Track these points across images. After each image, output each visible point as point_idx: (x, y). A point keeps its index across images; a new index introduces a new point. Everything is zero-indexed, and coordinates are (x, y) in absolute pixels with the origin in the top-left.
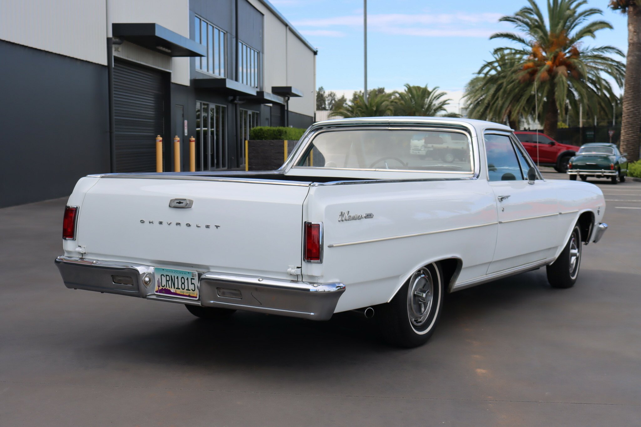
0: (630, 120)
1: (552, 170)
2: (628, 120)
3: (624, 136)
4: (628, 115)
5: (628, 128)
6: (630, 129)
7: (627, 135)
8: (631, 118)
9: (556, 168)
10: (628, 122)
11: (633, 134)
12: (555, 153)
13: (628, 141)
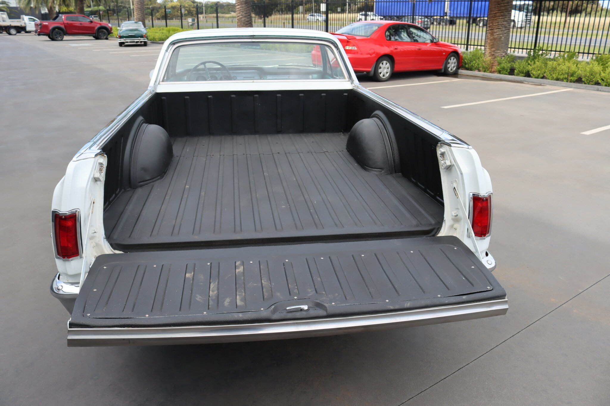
0: (139, 6)
1: (92, 38)
2: (137, 6)
3: (136, 16)
4: (138, 3)
5: (138, 11)
6: (140, 12)
7: (138, 15)
8: (139, 5)
9: (94, 37)
10: (138, 7)
11: (142, 15)
12: (94, 28)
13: (139, 19)
